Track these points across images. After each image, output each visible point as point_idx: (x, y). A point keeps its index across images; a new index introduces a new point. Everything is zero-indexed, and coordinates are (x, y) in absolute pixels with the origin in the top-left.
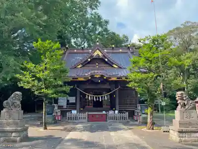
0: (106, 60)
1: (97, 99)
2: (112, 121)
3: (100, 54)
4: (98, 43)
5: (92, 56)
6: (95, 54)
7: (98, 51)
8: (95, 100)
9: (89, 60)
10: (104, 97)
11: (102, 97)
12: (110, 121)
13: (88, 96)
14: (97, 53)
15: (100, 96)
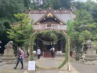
0: (56, 19)
1: (50, 44)
2: (58, 57)
3: (52, 15)
4: (50, 8)
5: (46, 17)
6: (48, 15)
7: (50, 13)
8: (48, 45)
9: (45, 19)
10: (54, 43)
11: (52, 43)
12: (57, 57)
13: (44, 42)
14: (50, 15)
15: (51, 42)
